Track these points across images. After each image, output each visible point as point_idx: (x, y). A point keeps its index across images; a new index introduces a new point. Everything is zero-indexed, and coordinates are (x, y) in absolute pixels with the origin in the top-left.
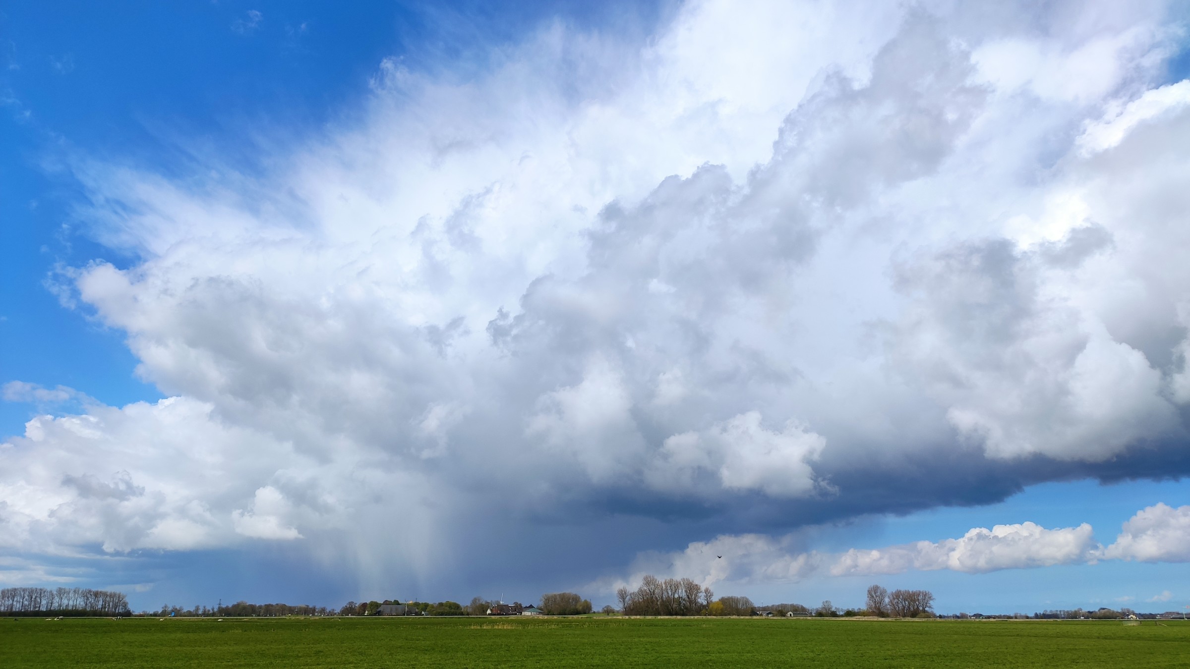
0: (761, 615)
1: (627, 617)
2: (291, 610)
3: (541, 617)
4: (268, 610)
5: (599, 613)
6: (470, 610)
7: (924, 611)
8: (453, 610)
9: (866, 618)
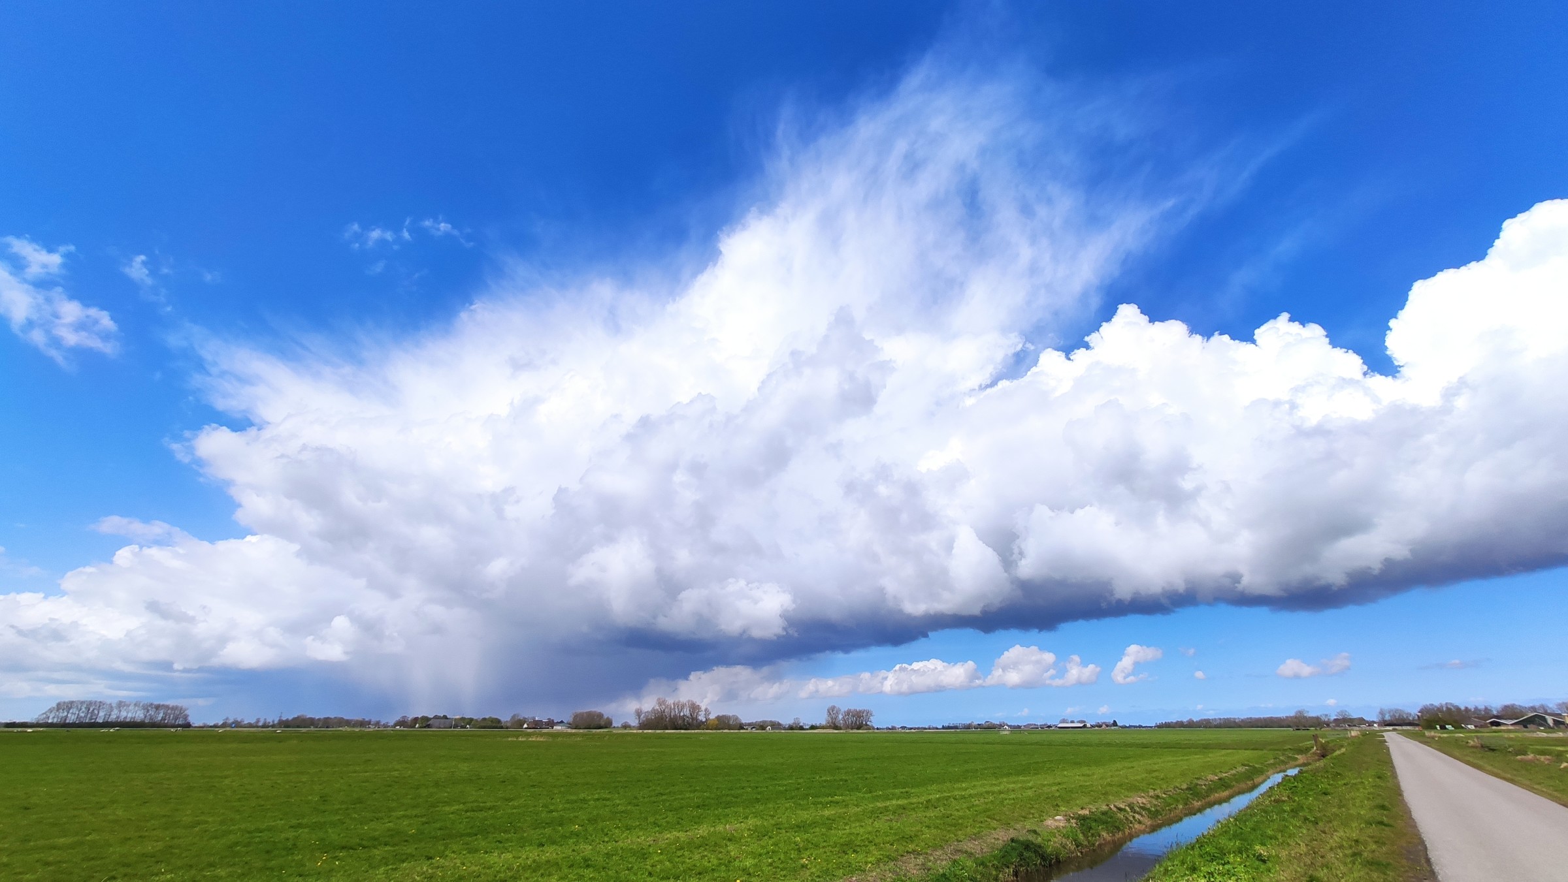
0: (747, 729)
1: (641, 731)
2: (348, 723)
3: (569, 730)
4: (327, 723)
5: (618, 727)
6: (509, 725)
7: (866, 725)
8: (495, 724)
9: (825, 731)
